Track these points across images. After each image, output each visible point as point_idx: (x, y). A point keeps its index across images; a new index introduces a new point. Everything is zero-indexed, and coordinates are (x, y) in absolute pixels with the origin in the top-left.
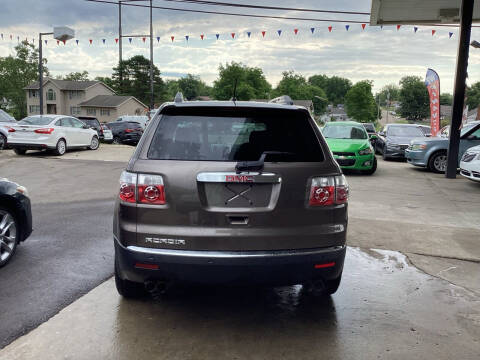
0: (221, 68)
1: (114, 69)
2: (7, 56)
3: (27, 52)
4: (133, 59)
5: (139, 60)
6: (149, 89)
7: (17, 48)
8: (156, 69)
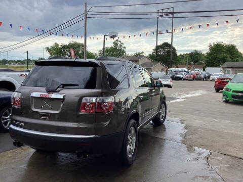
0: (210, 46)
1: (153, 50)
2: (110, 47)
3: (117, 44)
4: (163, 44)
5: (166, 45)
6: (170, 58)
7: (113, 43)
8: (174, 48)
